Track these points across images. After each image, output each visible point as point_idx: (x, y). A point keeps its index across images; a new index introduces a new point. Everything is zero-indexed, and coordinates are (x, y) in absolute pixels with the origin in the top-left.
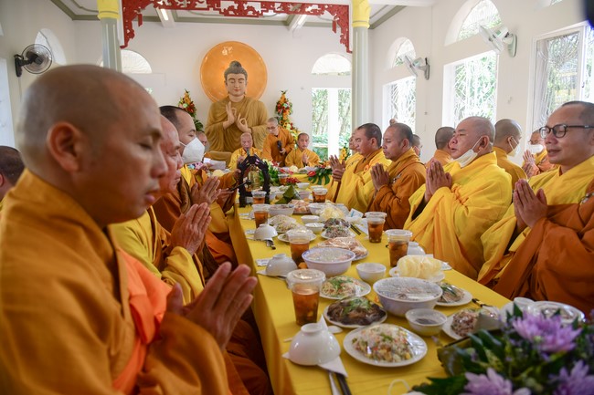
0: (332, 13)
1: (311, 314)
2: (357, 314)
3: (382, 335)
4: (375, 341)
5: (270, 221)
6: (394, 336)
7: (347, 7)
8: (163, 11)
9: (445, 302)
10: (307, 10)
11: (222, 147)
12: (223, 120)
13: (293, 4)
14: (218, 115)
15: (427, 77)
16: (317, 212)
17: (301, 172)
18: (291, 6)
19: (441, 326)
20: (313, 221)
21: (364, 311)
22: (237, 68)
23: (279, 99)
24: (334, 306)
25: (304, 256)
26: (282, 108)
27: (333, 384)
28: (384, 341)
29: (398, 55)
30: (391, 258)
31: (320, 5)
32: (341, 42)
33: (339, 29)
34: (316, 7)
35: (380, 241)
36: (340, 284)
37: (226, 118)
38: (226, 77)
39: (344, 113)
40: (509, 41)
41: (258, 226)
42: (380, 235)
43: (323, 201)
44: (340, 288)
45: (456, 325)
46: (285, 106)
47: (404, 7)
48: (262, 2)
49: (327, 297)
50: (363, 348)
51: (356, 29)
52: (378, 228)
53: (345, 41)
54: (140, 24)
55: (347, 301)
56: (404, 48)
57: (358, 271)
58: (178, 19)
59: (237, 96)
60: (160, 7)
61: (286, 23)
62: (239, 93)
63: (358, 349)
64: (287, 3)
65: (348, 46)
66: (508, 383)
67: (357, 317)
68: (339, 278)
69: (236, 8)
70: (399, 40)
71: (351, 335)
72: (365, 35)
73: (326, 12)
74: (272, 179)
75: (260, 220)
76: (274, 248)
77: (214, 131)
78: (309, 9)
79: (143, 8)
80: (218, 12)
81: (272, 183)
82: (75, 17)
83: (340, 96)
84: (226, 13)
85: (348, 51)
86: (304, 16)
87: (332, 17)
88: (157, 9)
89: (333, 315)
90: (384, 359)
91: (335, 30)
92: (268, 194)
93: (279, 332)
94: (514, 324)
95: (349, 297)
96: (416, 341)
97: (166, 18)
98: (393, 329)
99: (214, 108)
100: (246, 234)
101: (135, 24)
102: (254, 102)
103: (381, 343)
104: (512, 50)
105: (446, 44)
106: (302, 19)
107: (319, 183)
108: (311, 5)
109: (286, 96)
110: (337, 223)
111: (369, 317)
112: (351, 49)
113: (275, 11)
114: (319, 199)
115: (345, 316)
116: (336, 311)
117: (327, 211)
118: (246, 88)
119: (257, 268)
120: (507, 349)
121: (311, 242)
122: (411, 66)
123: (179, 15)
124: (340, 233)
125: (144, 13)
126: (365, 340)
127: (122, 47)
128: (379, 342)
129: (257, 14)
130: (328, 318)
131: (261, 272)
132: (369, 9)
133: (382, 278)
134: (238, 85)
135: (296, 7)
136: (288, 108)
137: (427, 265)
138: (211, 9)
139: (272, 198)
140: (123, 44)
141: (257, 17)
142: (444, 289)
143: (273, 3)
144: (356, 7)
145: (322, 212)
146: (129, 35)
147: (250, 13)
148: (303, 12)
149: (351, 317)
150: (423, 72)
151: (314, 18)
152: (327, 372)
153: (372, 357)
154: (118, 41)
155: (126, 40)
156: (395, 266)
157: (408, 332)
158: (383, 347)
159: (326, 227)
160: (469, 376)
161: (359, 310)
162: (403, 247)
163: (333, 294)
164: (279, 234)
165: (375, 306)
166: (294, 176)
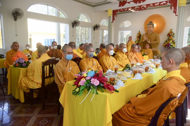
13: (156, 3)
23: (169, 32)
26: (170, 35)
31: (166, 2)
32: (174, 12)
33: (173, 8)
34: (165, 2)
48: (146, 5)
51: (179, 7)
62: (150, 31)
64: (154, 3)
65: (176, 14)
69: (139, 8)
73: (168, 3)
78: (162, 4)
79: (117, 12)
80: (134, 10)
84: (136, 10)
85: (176, 15)
87: (170, 4)
91: (171, 9)
101: (115, 17)
108: (163, 2)
112: (177, 15)
113: (150, 7)
129: (145, 8)
138: (132, 9)
140: (112, 22)
143: (150, 4)
147: (143, 9)
148: (160, 5)
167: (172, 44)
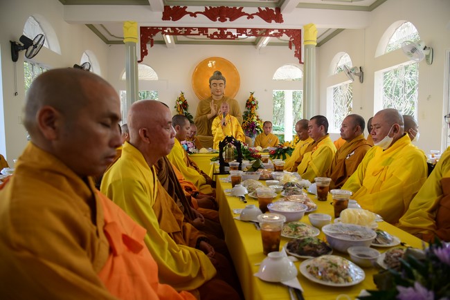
0: (289, 36)
1: (274, 247)
2: (310, 248)
3: (330, 262)
4: (325, 266)
5: (242, 183)
6: (339, 264)
7: (300, 31)
8: (168, 36)
9: (379, 243)
10: (270, 33)
11: (206, 132)
12: (208, 113)
13: (260, 29)
14: (204, 109)
15: (362, 81)
16: (278, 178)
17: (264, 151)
18: (258, 31)
19: (376, 259)
20: (275, 184)
21: (315, 246)
22: (218, 75)
23: (248, 98)
24: (292, 242)
25: (269, 207)
26: (250, 104)
27: (292, 296)
28: (331, 267)
29: (339, 65)
30: (335, 211)
31: (279, 30)
32: (295, 55)
33: (293, 47)
34: (277, 31)
35: (326, 200)
36: (296, 227)
37: (209, 112)
38: (210, 83)
39: (297, 110)
40: (426, 52)
41: (233, 186)
42: (326, 195)
43: (282, 171)
44: (296, 230)
45: (388, 260)
46: (253, 103)
47: (344, 29)
48: (237, 29)
49: (287, 236)
50: (315, 272)
51: (306, 46)
52: (324, 190)
53: (298, 55)
54: (152, 46)
55: (302, 238)
56: (344, 60)
57: (309, 219)
58: (178, 42)
59: (218, 96)
60: (166, 34)
61: (255, 43)
62: (219, 93)
63: (311, 273)
64: (256, 29)
65: (300, 59)
66: (431, 293)
67: (310, 251)
68: (295, 223)
69: (219, 33)
70: (339, 54)
71: (306, 263)
72: (313, 51)
73: (284, 35)
74: (243, 155)
75: (236, 182)
76: (246, 202)
77: (200, 121)
78: (272, 33)
79: (154, 35)
80: (206, 36)
81: (243, 157)
82: (108, 42)
83: (294, 96)
84: (212, 37)
85: (300, 62)
86: (268, 38)
87: (288, 38)
88: (164, 35)
89: (291, 248)
90: (331, 281)
91: (291, 48)
92: (240, 165)
93: (250, 259)
94: (435, 251)
95: (303, 236)
96: (356, 269)
97: (170, 42)
98: (338, 259)
99: (201, 105)
100: (225, 192)
101: (148, 46)
102: (231, 100)
103: (329, 269)
104: (429, 59)
105: (376, 56)
106: (267, 40)
107: (279, 158)
108: (273, 30)
109: (254, 96)
110: (293, 186)
111: (320, 251)
112: (302, 61)
113: (247, 35)
114: (279, 169)
115: (301, 249)
116: (293, 245)
117: (285, 177)
118: (225, 91)
119: (234, 215)
120: (430, 270)
121: (274, 199)
122: (348, 73)
123: (179, 40)
124: (295, 192)
125: (155, 38)
126: (317, 265)
127: (139, 62)
128: (327, 268)
129: (234, 37)
130: (288, 251)
131: (236, 218)
132: (317, 32)
133: (328, 224)
134: (218, 87)
135: (262, 32)
136: (255, 105)
137: (363, 216)
138: (201, 34)
139: (244, 168)
140: (140, 60)
141: (234, 39)
142: (378, 234)
143: (245, 29)
144: (307, 30)
145: (282, 178)
146: (144, 53)
147: (229, 36)
148: (267, 35)
149: (305, 250)
150: (358, 77)
151: (275, 40)
152: (288, 287)
153: (322, 279)
154: (136, 58)
155: (142, 57)
156: (338, 217)
157: (350, 262)
158: (330, 272)
159: (284, 189)
160: (400, 288)
161: (311, 245)
162: (344, 203)
163: (291, 234)
164: (249, 192)
165: (324, 244)
166: (259, 154)
167: (258, 124)
